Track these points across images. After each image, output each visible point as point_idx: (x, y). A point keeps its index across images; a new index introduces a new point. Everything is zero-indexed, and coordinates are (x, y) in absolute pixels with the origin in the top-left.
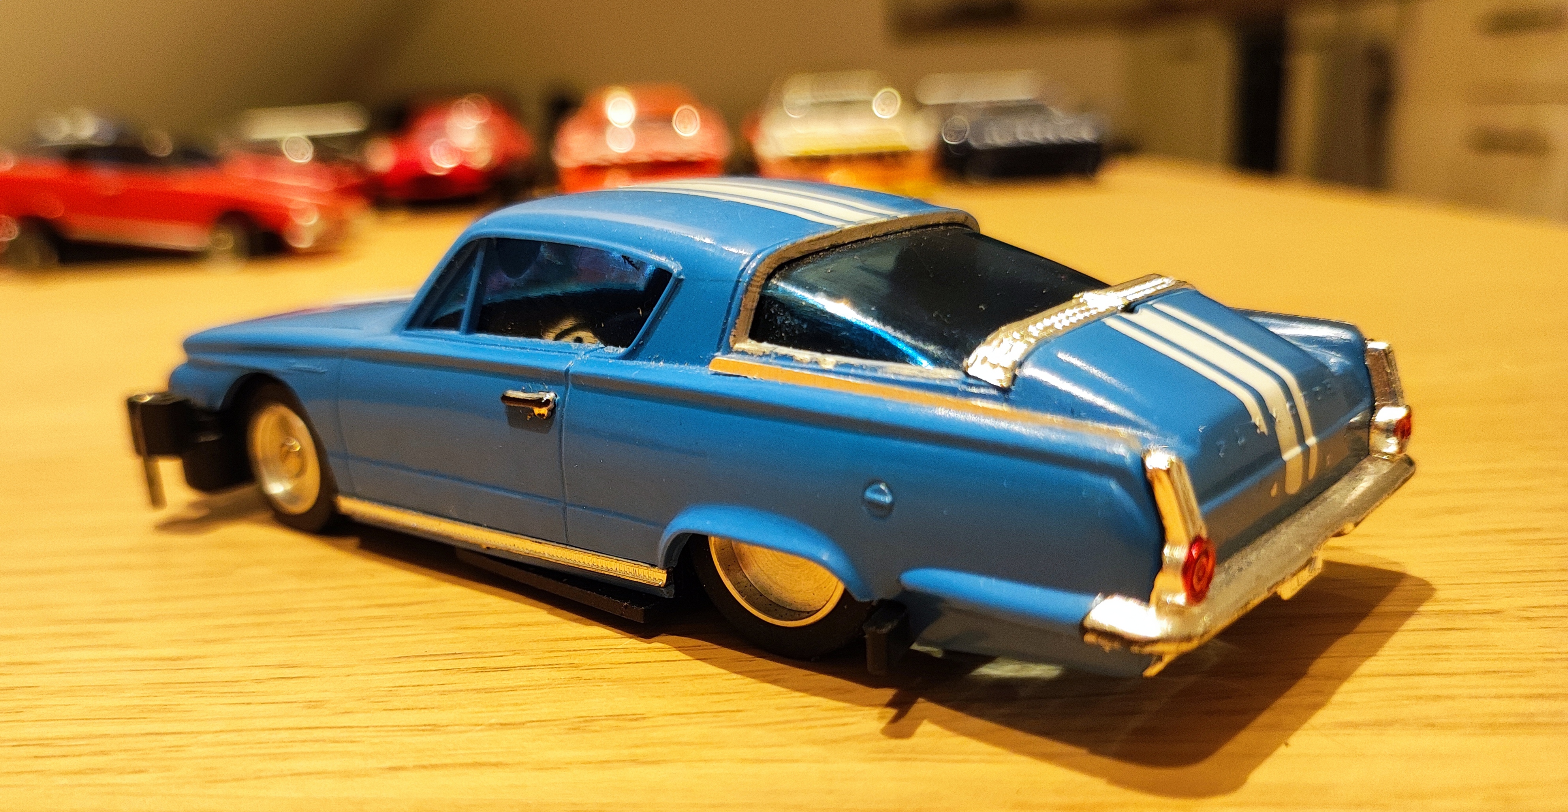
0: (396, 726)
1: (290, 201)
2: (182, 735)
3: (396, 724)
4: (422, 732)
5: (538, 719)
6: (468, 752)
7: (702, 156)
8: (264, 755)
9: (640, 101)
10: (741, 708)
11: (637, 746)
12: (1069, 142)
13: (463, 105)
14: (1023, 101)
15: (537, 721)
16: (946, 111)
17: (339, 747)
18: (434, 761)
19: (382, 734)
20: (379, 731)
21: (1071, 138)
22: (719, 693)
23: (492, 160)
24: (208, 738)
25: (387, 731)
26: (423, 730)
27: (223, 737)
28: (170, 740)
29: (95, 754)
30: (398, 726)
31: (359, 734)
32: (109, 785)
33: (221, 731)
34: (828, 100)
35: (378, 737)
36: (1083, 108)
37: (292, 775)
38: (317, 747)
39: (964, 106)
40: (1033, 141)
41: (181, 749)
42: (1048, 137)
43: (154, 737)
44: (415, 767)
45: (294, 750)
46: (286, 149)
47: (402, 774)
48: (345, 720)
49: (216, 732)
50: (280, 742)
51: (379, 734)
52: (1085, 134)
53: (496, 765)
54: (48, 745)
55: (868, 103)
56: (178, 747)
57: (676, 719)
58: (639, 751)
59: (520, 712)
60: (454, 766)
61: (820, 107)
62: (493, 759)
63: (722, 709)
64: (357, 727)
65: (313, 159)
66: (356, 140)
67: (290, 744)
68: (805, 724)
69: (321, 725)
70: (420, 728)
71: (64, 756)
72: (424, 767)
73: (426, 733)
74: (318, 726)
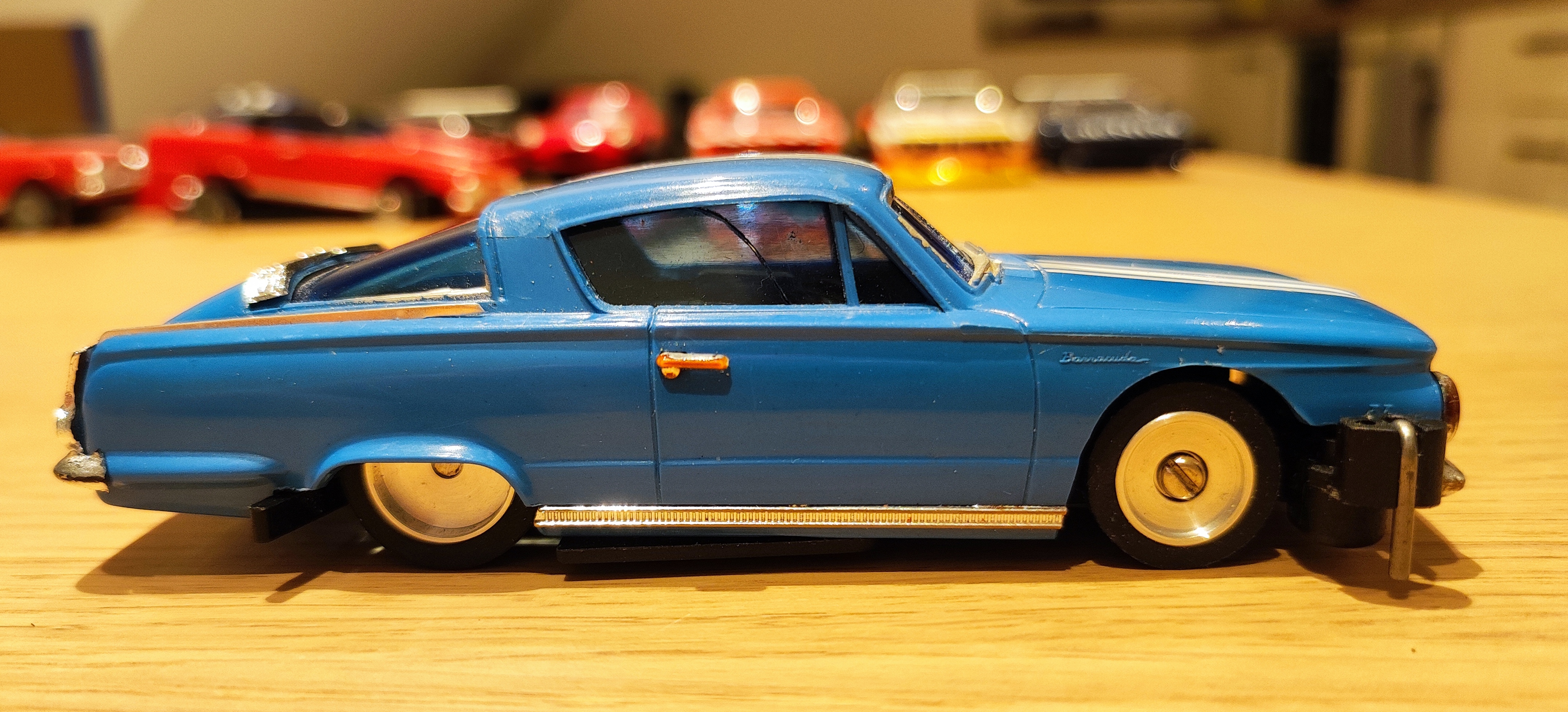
0: (600, 618)
1: (452, 170)
2: (404, 621)
3: (600, 616)
4: (624, 624)
5: (729, 615)
6: (670, 641)
7: (822, 141)
8: (482, 639)
9: (765, 92)
10: (915, 610)
11: (823, 640)
12: (1155, 137)
13: (604, 92)
14: (1113, 101)
15: (729, 617)
16: (1043, 107)
17: (552, 634)
18: (638, 648)
19: (589, 624)
20: (586, 621)
21: (1156, 134)
22: (892, 597)
23: (631, 141)
24: (430, 624)
25: (593, 622)
26: (626, 622)
27: (443, 623)
28: (395, 625)
29: (327, 635)
30: (603, 618)
31: (566, 623)
32: (343, 661)
33: (440, 618)
34: (935, 94)
35: (586, 626)
36: (1165, 108)
37: (511, 657)
38: (530, 634)
39: (1060, 104)
40: (1121, 135)
41: (407, 632)
42: (1136, 132)
43: (378, 622)
44: (622, 652)
45: (509, 635)
46: (444, 126)
47: (612, 658)
48: (552, 612)
49: (435, 619)
50: (495, 629)
51: (585, 624)
52: (1168, 129)
53: (696, 652)
54: (283, 627)
55: (972, 99)
56: (403, 631)
57: (856, 618)
58: (825, 644)
59: (712, 609)
60: (658, 652)
61: (928, 101)
62: (693, 648)
63: (895, 610)
64: (564, 617)
65: (469, 134)
66: (508, 120)
67: (505, 630)
68: (974, 625)
69: (532, 615)
70: (623, 620)
71: (299, 636)
72: (631, 653)
73: (629, 624)
74: (529, 615)
